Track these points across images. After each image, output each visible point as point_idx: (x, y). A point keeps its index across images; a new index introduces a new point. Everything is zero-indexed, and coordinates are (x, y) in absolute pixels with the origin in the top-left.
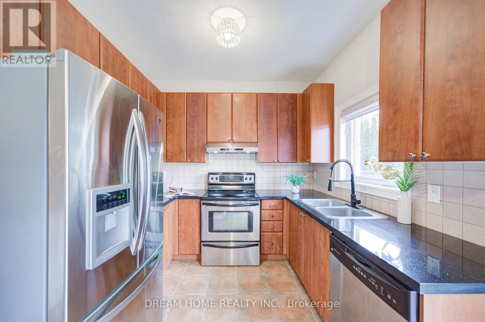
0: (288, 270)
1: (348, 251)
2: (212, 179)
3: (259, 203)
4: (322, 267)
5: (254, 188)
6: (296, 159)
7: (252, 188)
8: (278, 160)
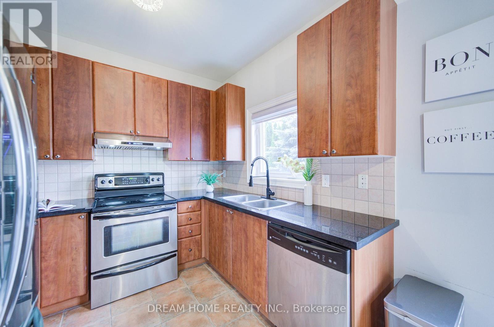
0: (209, 273)
1: (288, 235)
2: (102, 182)
3: (176, 206)
4: (257, 257)
5: (163, 190)
6: (209, 157)
7: (160, 190)
8: (191, 157)
